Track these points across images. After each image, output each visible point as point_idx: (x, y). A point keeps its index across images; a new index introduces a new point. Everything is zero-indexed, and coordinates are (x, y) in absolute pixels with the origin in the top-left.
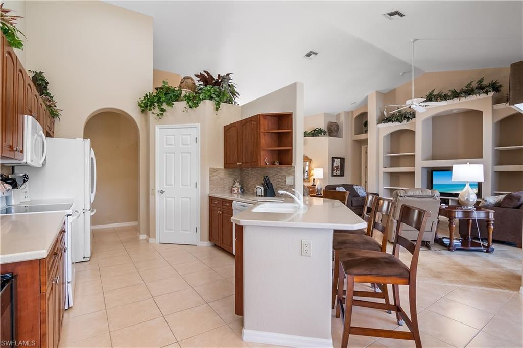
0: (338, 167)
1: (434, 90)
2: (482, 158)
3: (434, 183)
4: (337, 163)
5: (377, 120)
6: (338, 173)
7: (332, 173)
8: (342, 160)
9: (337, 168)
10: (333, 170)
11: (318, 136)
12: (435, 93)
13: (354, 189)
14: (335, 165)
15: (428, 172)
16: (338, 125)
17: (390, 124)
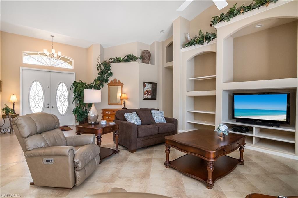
0: (150, 91)
1: (236, 5)
2: (296, 77)
3: (235, 108)
4: (148, 87)
5: (181, 45)
6: (150, 96)
7: (143, 97)
8: (154, 85)
9: (148, 92)
10: (144, 94)
11: (130, 62)
12: (237, 7)
13: (152, 114)
14: (146, 89)
15: (229, 95)
16: (149, 52)
17: (193, 47)
